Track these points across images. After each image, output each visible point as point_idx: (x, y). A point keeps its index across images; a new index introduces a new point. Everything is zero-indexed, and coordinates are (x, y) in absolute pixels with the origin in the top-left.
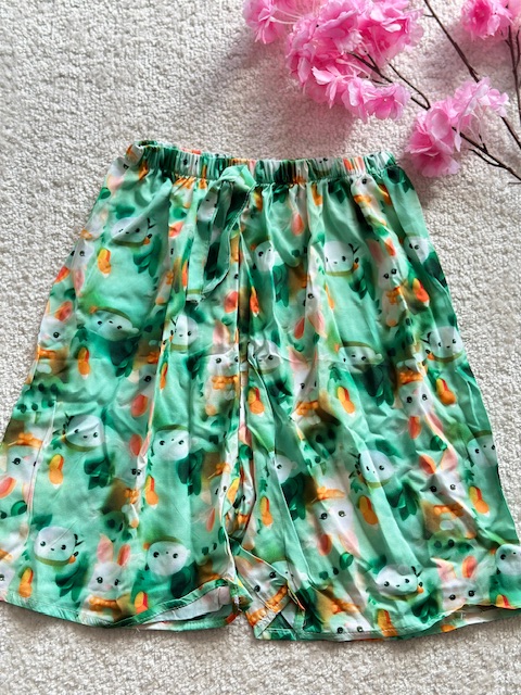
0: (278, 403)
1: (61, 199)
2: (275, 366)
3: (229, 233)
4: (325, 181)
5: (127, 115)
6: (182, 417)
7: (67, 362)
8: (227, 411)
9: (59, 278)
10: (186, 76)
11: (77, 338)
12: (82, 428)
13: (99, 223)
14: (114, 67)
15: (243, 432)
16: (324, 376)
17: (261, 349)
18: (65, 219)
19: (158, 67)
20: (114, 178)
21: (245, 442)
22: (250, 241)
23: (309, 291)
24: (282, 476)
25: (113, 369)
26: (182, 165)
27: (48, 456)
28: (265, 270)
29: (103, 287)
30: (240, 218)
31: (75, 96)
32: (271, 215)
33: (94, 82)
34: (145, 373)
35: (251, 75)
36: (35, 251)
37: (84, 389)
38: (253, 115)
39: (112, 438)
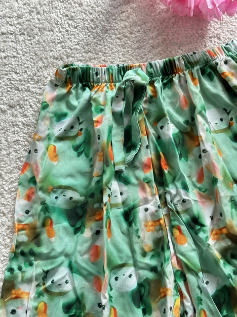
0: (197, 234)
1: (16, 116)
2: (188, 206)
3: (138, 117)
4: (197, 67)
5: (51, 51)
6: (127, 256)
7: (38, 230)
8: (160, 246)
9: (23, 171)
10: (87, 18)
11: (42, 212)
12: (56, 278)
13: (44, 128)
14: (37, 21)
15: (174, 260)
16: (227, 208)
17: (175, 196)
18: (21, 129)
19: (67, 16)
20: (49, 94)
21: (178, 268)
22: (152, 119)
23: (202, 148)
24: (211, 290)
25: (71, 230)
26: (95, 77)
27: (35, 304)
28: (168, 138)
29: (54, 172)
30: (142, 105)
31: (14, 45)
32: (164, 99)
33: (26, 33)
34: (95, 229)
35: (131, 8)
36: (4, 155)
37: (53, 249)
38: (138, 34)
39: (80, 282)
